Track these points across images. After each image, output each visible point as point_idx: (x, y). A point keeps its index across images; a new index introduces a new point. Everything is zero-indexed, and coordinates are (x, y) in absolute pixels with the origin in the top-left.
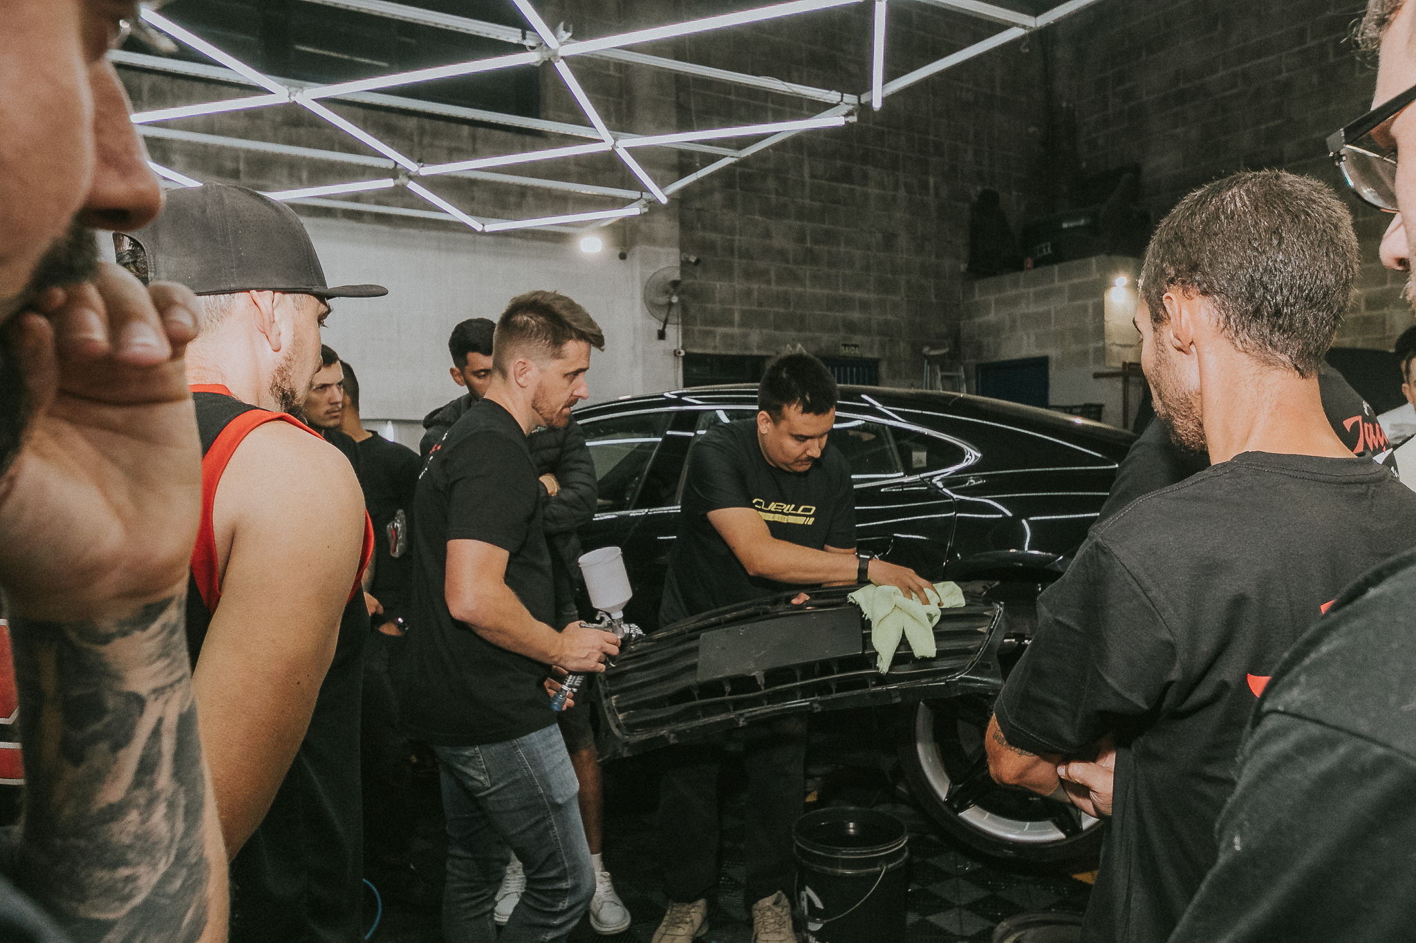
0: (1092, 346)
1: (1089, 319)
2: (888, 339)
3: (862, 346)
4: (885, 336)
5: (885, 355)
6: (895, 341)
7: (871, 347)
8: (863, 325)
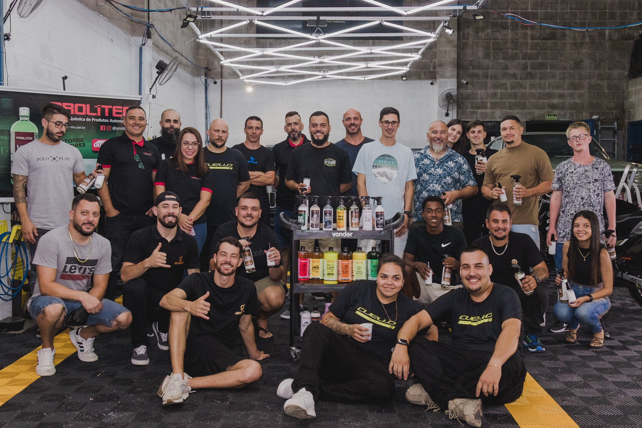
2: (576, 111)
3: (559, 115)
4: (574, 110)
5: (573, 119)
6: (580, 112)
7: (565, 116)
8: (560, 105)
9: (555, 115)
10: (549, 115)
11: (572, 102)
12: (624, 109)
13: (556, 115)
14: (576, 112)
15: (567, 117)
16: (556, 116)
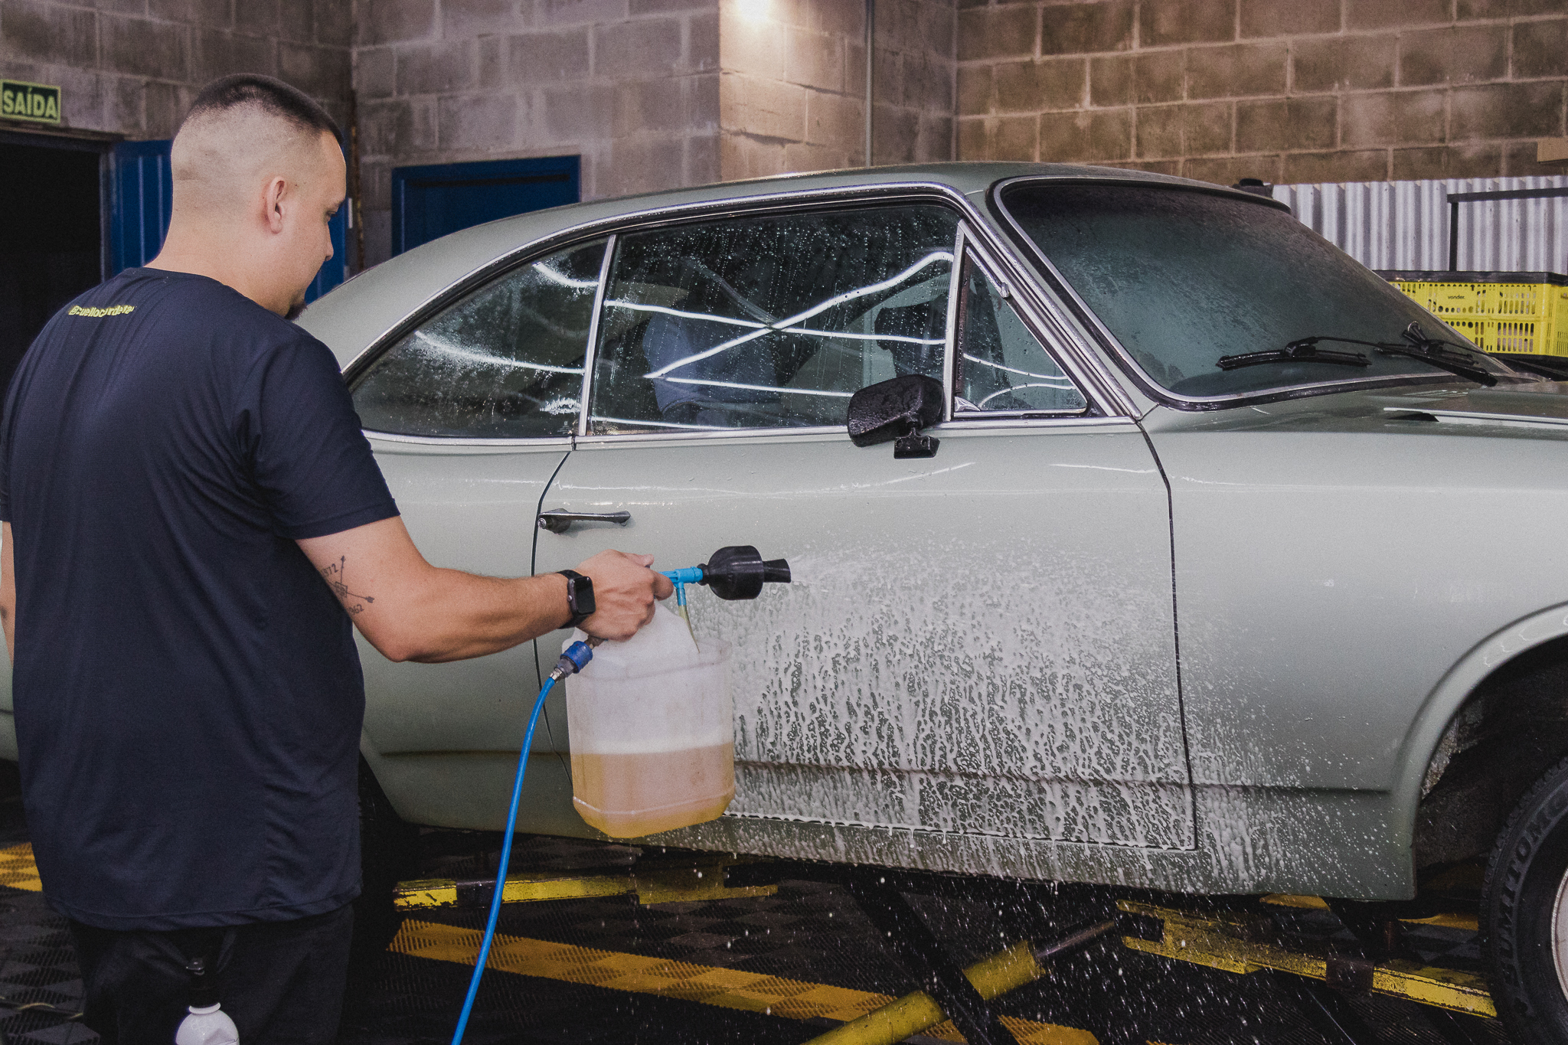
0: (688, 133)
1: (681, 63)
2: (144, 79)
3: (67, 93)
4: (136, 69)
5: (137, 125)
6: (165, 86)
7: (95, 99)
8: (70, 34)
9: (47, 93)
10: (15, 89)
11: (126, 17)
12: (350, 97)
13: (54, 93)
14: (148, 85)
15: (107, 110)
16: (51, 100)
